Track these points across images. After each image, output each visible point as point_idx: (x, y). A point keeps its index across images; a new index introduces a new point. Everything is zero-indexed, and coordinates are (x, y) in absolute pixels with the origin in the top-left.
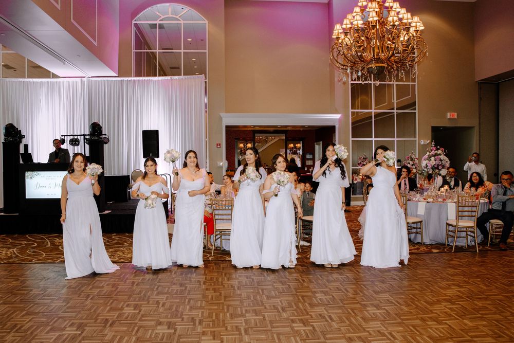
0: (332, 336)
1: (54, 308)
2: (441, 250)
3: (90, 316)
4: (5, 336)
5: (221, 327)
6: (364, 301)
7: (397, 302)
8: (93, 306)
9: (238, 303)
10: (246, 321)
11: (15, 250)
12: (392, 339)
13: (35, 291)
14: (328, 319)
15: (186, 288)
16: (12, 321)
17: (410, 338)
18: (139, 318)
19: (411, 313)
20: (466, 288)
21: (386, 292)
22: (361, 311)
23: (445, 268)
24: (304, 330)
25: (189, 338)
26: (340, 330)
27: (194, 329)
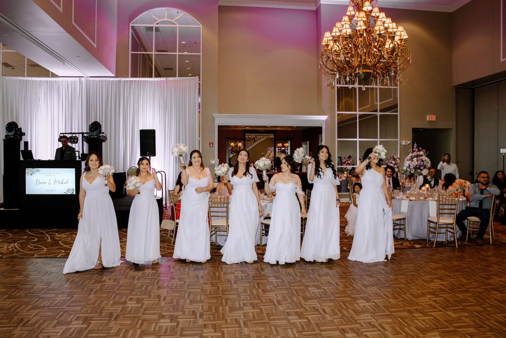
0: (326, 328)
1: (59, 302)
2: (423, 246)
3: (94, 310)
4: (13, 330)
5: (221, 320)
6: (354, 294)
7: (385, 295)
8: (96, 301)
9: (235, 296)
10: (245, 314)
11: (16, 244)
12: (382, 330)
13: (39, 286)
14: (322, 312)
15: (185, 282)
16: (19, 315)
17: (398, 329)
18: (142, 312)
19: (399, 305)
20: (448, 281)
21: (374, 285)
22: (352, 304)
23: (428, 262)
24: (300, 323)
25: (191, 331)
26: (333, 322)
27: (195, 322)
